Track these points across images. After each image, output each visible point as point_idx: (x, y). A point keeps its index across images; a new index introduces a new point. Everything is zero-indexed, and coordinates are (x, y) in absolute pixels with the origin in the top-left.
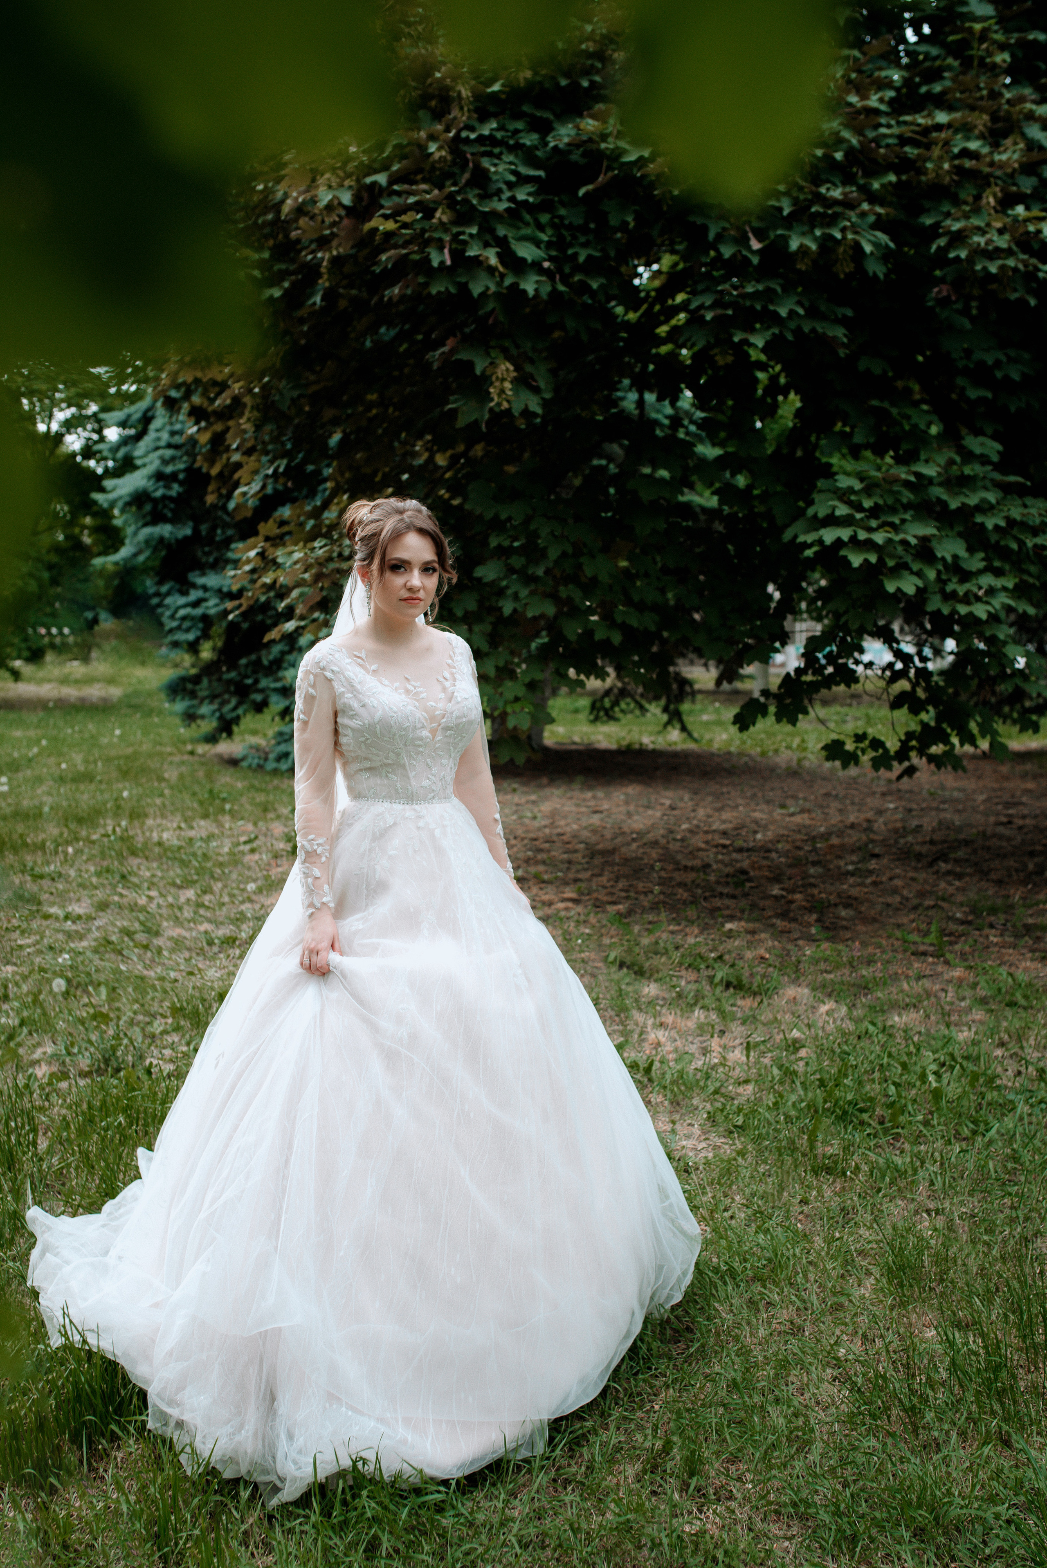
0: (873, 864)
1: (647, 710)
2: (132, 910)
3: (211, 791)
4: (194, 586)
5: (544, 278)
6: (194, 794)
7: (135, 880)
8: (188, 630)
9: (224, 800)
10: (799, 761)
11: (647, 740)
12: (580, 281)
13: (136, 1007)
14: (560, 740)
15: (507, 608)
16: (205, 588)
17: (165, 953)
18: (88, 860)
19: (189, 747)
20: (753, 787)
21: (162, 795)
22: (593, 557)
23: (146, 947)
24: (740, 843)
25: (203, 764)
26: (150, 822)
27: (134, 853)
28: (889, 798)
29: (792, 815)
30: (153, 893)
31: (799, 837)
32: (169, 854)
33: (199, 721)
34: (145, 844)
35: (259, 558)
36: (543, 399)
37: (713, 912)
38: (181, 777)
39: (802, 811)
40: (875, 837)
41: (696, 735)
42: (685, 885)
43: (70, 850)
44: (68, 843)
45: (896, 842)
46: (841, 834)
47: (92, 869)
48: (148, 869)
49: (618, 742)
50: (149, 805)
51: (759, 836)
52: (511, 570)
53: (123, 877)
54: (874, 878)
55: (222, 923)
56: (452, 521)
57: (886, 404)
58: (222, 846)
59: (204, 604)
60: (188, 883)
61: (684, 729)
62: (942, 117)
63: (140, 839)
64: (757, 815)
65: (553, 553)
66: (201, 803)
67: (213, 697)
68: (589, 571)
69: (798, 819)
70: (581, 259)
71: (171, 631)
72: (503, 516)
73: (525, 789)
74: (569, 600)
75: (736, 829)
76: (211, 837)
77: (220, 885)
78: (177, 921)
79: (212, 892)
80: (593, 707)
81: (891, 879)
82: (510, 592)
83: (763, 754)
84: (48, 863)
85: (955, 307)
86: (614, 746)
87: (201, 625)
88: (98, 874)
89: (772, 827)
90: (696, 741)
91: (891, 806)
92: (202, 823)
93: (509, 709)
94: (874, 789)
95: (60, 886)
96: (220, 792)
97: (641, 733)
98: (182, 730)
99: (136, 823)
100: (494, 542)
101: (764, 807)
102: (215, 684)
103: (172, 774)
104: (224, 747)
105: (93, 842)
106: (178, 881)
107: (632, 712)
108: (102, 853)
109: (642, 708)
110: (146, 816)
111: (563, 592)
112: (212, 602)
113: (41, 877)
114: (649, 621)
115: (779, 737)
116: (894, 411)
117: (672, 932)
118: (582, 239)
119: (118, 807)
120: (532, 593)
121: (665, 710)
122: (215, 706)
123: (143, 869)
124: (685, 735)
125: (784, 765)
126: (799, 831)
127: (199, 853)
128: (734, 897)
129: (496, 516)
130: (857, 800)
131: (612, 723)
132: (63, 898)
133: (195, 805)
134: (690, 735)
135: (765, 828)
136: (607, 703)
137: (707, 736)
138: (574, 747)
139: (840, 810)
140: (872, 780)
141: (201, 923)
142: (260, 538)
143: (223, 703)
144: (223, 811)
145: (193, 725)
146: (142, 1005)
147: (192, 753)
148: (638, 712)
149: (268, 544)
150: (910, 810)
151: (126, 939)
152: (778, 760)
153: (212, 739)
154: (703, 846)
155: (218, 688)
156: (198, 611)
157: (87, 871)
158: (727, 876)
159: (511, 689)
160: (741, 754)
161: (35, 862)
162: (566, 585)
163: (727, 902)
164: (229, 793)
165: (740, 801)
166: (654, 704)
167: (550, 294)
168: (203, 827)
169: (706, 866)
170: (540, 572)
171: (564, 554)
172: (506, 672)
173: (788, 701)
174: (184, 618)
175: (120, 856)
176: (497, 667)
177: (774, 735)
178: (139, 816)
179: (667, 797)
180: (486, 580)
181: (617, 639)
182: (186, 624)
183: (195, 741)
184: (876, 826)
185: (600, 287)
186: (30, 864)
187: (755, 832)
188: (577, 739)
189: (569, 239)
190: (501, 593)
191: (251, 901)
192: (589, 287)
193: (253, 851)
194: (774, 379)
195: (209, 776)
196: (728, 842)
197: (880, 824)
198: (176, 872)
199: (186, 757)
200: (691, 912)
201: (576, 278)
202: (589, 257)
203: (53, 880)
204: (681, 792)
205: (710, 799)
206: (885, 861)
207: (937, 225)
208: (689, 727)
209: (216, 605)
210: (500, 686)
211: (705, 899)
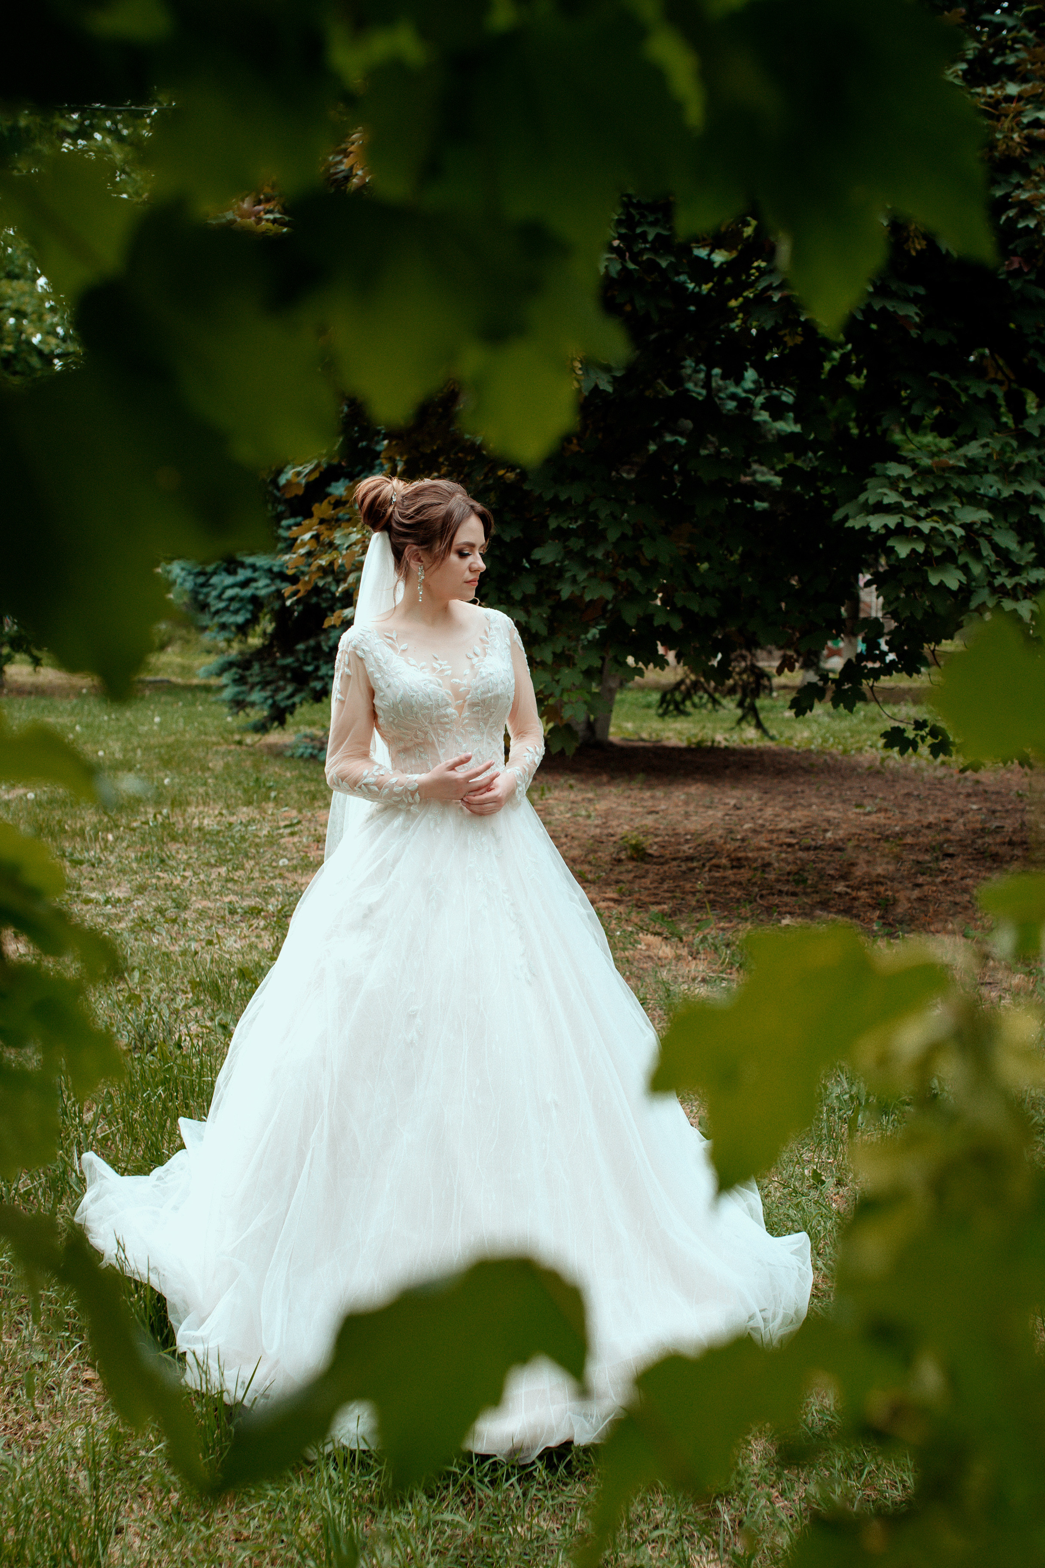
0: (945, 864)
1: (720, 704)
2: (167, 890)
3: (257, 780)
4: (242, 565)
5: (614, 256)
6: (239, 783)
7: (173, 863)
8: (236, 612)
9: (270, 788)
10: (883, 760)
11: (721, 738)
12: (648, 259)
13: (163, 985)
14: (626, 736)
15: (566, 591)
16: (254, 568)
17: (190, 924)
18: (128, 846)
19: (237, 737)
20: (830, 786)
21: (205, 784)
22: (654, 539)
23: (174, 921)
24: (808, 841)
25: (251, 754)
26: (192, 810)
27: (174, 839)
28: (974, 799)
29: (869, 814)
30: (188, 873)
31: (871, 835)
32: (208, 837)
33: (248, 710)
34: (186, 830)
35: (313, 541)
36: (614, 377)
37: (769, 910)
38: (227, 766)
39: (879, 810)
40: (952, 837)
41: (773, 732)
42: (740, 883)
43: (110, 837)
44: (108, 830)
45: (973, 842)
46: (916, 833)
47: (133, 855)
48: (186, 853)
49: (688, 739)
50: (190, 793)
51: (829, 835)
52: (569, 553)
53: (162, 861)
54: (945, 877)
55: (248, 896)
56: (513, 503)
57: (946, 377)
58: (261, 829)
59: (254, 585)
60: (221, 861)
61: (759, 725)
62: (1012, 89)
63: (181, 826)
64: (830, 814)
65: (613, 535)
66: (245, 791)
67: (265, 684)
68: (649, 553)
69: (873, 818)
70: (650, 238)
71: (217, 612)
72: (563, 498)
73: (583, 786)
74: (629, 583)
75: (805, 827)
76: (252, 821)
77: (252, 863)
78: (205, 895)
79: (243, 868)
80: (663, 700)
81: (962, 879)
82: (568, 575)
83: (845, 752)
84: (88, 850)
85: (1027, 278)
86: (683, 744)
87: (250, 607)
88: (139, 860)
89: (844, 826)
90: (772, 738)
91: (975, 807)
92: (245, 809)
93: (565, 698)
94: (960, 789)
95: (101, 872)
96: (267, 780)
97: (714, 730)
98: (229, 719)
99: (177, 811)
100: (553, 524)
101: (839, 806)
102: (267, 669)
103: (217, 764)
104: (275, 737)
105: (134, 830)
106: (213, 861)
107: (704, 706)
108: (143, 839)
109: (715, 702)
110: (188, 804)
111: (622, 575)
112: (261, 583)
113: (81, 863)
114: (710, 607)
115: (865, 736)
116: (953, 383)
117: (723, 929)
118: (651, 218)
119: (160, 795)
120: (591, 576)
121: (740, 705)
122: (267, 693)
123: (180, 852)
124: (759, 733)
125: (866, 765)
126: (873, 830)
127: (237, 835)
128: (794, 894)
129: (556, 497)
130: (939, 801)
131: (682, 718)
132: (102, 883)
133: (239, 793)
134: (765, 732)
135: (838, 825)
136: (678, 697)
137: (787, 734)
138: (641, 744)
139: (920, 810)
140: (959, 781)
141: (227, 895)
142: (315, 520)
143: (277, 690)
144: (267, 798)
145: (241, 713)
146: (167, 983)
147: (240, 743)
148: (710, 706)
149: (323, 527)
150: (994, 812)
151: (158, 916)
152: (861, 759)
153: (261, 728)
154: (765, 845)
155: (272, 674)
156: (247, 592)
157: (127, 858)
158: (789, 874)
159: (569, 676)
160: (821, 753)
161: (74, 848)
162: (625, 569)
163: (786, 899)
164: (276, 782)
165: (814, 800)
166: (728, 698)
167: (619, 273)
168: (244, 813)
169: (766, 866)
170: (599, 555)
171: (624, 537)
172: (564, 659)
173: (846, 686)
174: (232, 599)
175: (161, 842)
176: (554, 653)
177: (859, 733)
178: (181, 804)
179: (732, 796)
180: (543, 563)
181: (677, 625)
182: (234, 606)
183: (244, 730)
184: (954, 827)
185: (668, 265)
186: (69, 850)
187: (826, 831)
188: (645, 735)
189: (637, 217)
190: (559, 574)
191: (281, 876)
192: (659, 265)
193: (292, 834)
194: (845, 357)
195: (256, 766)
196: (794, 841)
197: (959, 826)
198: (212, 854)
199: (233, 747)
200: (746, 910)
201: (645, 257)
202: (658, 235)
203: (93, 866)
204: (749, 791)
205: (781, 798)
206: (958, 861)
207: (1007, 195)
208: (766, 725)
209: (267, 586)
210: (556, 673)
211: (762, 896)
